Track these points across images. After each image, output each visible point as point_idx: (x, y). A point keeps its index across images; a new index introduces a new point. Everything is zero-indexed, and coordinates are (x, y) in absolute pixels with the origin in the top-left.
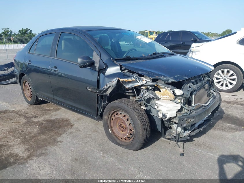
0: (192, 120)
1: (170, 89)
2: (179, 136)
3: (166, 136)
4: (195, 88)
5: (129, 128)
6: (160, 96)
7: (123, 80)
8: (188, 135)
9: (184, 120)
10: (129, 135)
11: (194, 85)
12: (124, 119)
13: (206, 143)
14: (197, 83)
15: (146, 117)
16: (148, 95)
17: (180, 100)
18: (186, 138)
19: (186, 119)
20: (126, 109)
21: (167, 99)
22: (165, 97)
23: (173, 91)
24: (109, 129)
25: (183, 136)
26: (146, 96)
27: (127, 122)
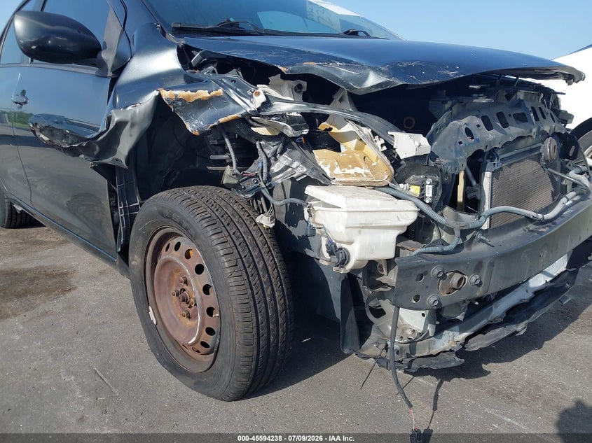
0: (471, 279)
1: (374, 134)
2: (413, 350)
3: (367, 348)
4: (494, 140)
5: (202, 304)
6: (332, 169)
7: (176, 96)
8: (457, 347)
9: (426, 273)
10: (205, 332)
11: (489, 127)
12: (186, 264)
13: (538, 388)
14: (505, 125)
15: (271, 260)
16: (287, 167)
17: (419, 188)
18: (446, 362)
19: (435, 271)
20: (187, 222)
21: (359, 179)
22: (352, 171)
23: (386, 144)
24: (150, 308)
25: (434, 352)
26: (278, 173)
27: (195, 280)
